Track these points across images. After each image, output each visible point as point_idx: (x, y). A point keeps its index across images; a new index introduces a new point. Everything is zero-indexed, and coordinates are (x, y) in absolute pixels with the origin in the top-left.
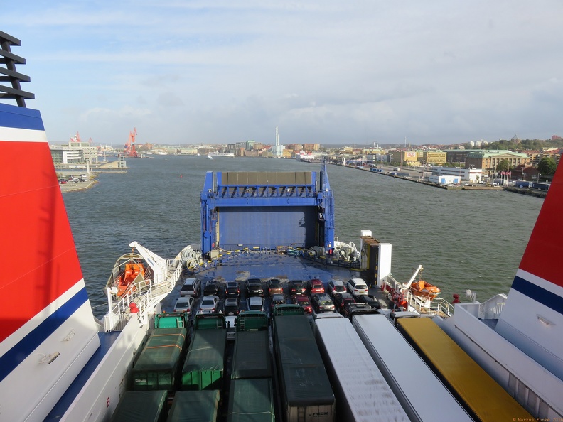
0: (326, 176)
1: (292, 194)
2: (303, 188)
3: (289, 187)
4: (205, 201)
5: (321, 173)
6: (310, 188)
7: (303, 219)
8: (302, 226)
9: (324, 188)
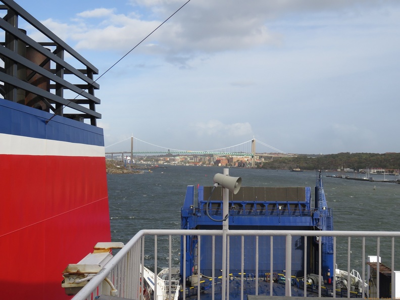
0: (322, 191)
1: (283, 212)
2: (296, 205)
3: (280, 204)
4: (186, 218)
5: (317, 189)
6: (304, 205)
7: (298, 241)
8: (297, 249)
9: (320, 206)
